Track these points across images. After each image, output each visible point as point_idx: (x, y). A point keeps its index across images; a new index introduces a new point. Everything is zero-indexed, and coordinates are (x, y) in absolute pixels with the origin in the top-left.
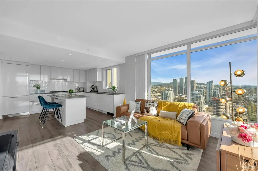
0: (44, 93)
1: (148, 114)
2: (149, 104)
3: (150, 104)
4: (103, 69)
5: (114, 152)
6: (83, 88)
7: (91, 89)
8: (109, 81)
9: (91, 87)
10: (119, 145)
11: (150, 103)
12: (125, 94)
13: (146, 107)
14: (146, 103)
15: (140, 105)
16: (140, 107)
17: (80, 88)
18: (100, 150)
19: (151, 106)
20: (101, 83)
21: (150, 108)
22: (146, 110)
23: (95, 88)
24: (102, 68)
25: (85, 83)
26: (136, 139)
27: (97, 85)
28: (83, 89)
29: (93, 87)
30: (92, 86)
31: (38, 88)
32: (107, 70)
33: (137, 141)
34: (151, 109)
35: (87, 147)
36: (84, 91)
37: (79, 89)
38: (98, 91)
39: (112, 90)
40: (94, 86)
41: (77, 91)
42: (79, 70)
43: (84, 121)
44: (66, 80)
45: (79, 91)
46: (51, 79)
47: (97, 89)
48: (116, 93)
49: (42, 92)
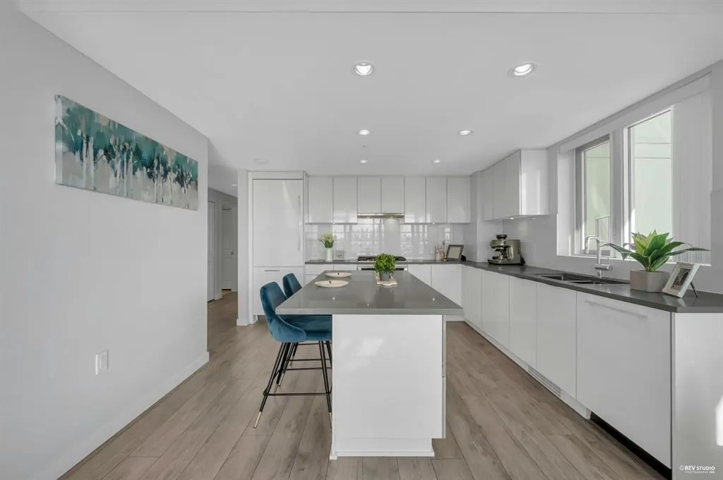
0: (342, 262)
6: (462, 246)
7: (493, 253)
9: (494, 242)
17: (450, 246)
23: (512, 249)
24: (547, 149)
25: (468, 227)
27: (522, 232)
28: (461, 251)
29: (502, 244)
30: (499, 237)
31: (329, 244)
32: (579, 150)
36: (463, 259)
37: (445, 251)
38: (528, 262)
40: (505, 237)
41: (439, 258)
42: (447, 177)
43: (433, 454)
44: (402, 217)
45: (447, 260)
46: (358, 217)
47: (519, 252)
48: (681, 294)
49: (338, 259)
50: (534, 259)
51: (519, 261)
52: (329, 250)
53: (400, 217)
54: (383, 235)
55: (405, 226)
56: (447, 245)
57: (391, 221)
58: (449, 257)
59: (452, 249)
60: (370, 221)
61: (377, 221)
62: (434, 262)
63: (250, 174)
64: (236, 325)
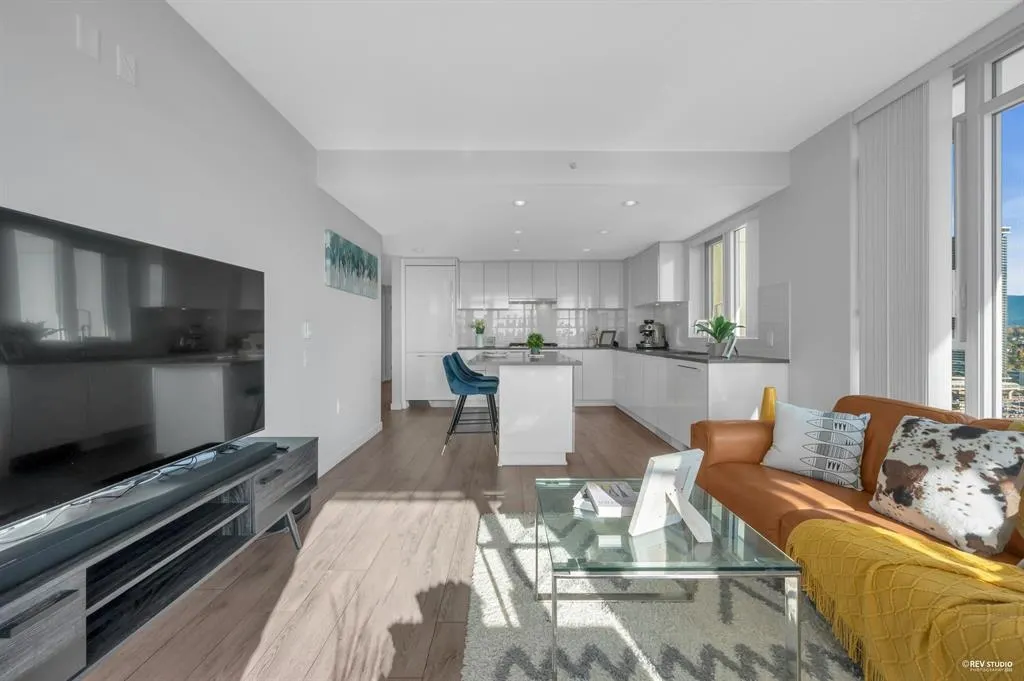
0: (494, 348)
1: (904, 513)
2: (919, 437)
3: (932, 444)
4: (686, 244)
5: (560, 653)
6: (614, 332)
7: (641, 337)
8: (717, 298)
9: (641, 327)
10: (610, 633)
11: (932, 436)
12: (787, 361)
13: (890, 456)
14: (900, 430)
15: (859, 438)
16: (857, 450)
17: (603, 332)
18: (510, 609)
19: (940, 457)
20: (680, 307)
21: (922, 469)
22: (885, 478)
23: (657, 333)
24: (683, 242)
25: (620, 313)
26: (741, 649)
27: (666, 318)
28: (613, 336)
29: (649, 329)
30: (646, 322)
31: (480, 331)
32: (707, 244)
33: (733, 667)
34: (931, 480)
35: (486, 570)
36: (615, 345)
37: (599, 337)
38: (672, 345)
39: (714, 341)
40: (652, 322)
41: (592, 344)
42: (600, 262)
43: (566, 463)
44: (555, 303)
45: (600, 346)
46: (511, 303)
47: (664, 337)
48: (728, 356)
49: (489, 345)
50: (677, 344)
51: (663, 345)
52: (480, 336)
53: (552, 302)
54: (535, 321)
55: (561, 312)
56: (600, 330)
57: (544, 307)
58: (603, 343)
59: (605, 335)
60: (521, 306)
61: (529, 306)
62: (588, 348)
63: (402, 260)
64: (389, 409)
